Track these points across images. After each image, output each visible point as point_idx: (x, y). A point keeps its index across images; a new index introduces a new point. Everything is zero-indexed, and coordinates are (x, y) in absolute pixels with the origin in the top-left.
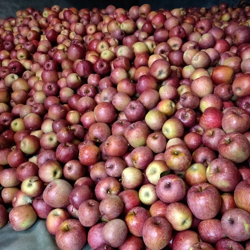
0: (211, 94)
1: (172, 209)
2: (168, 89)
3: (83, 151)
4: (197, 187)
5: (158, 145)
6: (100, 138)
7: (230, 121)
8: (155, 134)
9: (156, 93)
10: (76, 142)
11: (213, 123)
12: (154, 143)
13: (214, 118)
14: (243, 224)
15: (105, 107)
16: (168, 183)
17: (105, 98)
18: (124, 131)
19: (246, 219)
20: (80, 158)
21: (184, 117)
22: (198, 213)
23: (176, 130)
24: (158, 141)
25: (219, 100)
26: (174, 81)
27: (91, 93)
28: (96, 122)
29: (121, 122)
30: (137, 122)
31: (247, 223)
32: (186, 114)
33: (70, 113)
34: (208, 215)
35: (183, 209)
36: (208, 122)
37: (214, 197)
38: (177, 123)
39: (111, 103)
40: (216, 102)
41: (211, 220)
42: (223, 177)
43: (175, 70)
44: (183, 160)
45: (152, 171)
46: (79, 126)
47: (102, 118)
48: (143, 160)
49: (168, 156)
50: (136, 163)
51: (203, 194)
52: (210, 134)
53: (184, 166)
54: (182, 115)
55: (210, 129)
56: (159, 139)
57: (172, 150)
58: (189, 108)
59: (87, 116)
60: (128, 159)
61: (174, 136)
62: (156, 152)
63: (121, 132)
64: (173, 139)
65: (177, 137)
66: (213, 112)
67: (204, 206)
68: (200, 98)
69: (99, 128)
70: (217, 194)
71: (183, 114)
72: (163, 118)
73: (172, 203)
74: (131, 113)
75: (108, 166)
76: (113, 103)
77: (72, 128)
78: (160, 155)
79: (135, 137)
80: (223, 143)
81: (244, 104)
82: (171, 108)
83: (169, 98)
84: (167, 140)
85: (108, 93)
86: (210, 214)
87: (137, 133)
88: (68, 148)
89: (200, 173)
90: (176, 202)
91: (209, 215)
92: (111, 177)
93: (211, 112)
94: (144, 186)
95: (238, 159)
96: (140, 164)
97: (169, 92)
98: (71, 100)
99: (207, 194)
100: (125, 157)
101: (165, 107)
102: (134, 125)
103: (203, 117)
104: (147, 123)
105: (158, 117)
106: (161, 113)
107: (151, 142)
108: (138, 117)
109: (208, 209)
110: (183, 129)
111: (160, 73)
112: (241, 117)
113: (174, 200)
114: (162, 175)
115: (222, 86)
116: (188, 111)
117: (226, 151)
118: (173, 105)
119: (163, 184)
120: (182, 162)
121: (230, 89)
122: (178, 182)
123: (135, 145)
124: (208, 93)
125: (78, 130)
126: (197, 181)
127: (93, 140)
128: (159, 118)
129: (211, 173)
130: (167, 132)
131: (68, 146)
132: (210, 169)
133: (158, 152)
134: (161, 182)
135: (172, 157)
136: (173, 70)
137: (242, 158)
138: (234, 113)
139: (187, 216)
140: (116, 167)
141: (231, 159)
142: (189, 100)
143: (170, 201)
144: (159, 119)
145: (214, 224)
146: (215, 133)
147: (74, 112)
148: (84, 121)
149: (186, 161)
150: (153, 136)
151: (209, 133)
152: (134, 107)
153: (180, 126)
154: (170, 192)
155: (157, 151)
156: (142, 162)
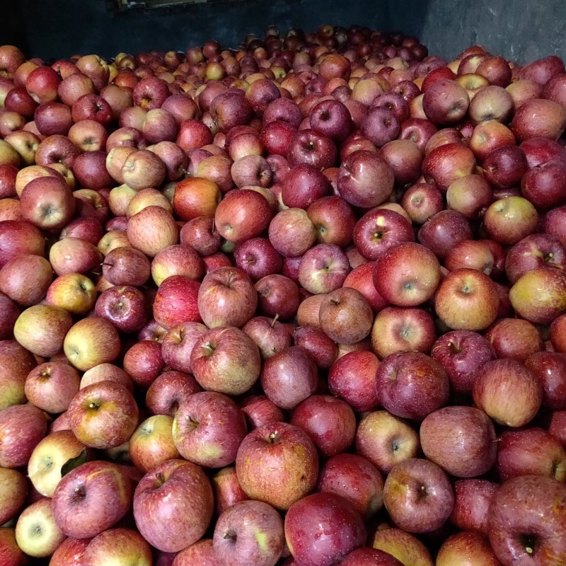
0: (172, 247)
1: (93, 552)
2: (70, 248)
4: (152, 477)
5: (55, 392)
7: (211, 302)
8: (46, 367)
9: (38, 263)
11: (182, 312)
12: (44, 390)
13: (181, 299)
14: (254, 538)
16: (77, 489)
19: (260, 523)
21: (115, 309)
22: (161, 542)
23: (96, 345)
24: (54, 382)
25: (190, 256)
26: (88, 227)
31: (262, 532)
32: (119, 302)
34: (185, 538)
35: (122, 545)
36: (168, 310)
37: (189, 491)
38: (98, 327)
40: (185, 261)
41: (195, 546)
42: (206, 437)
43: (89, 200)
44: (112, 418)
45: (44, 466)
48: (17, 443)
49: (75, 419)
51: (163, 492)
52: (178, 339)
53: (117, 431)
54: (110, 306)
55: (176, 327)
56: (56, 377)
57: (82, 400)
58: (126, 285)
61: (95, 361)
64: (93, 369)
65: (104, 362)
66: (177, 287)
67: (169, 520)
68: (150, 259)
70: (196, 481)
71: (112, 303)
72: (60, 323)
73: (98, 534)
80: (200, 355)
81: (244, 257)
82: (79, 293)
83: (75, 269)
84: (80, 373)
86: (188, 534)
89: (160, 438)
90: (106, 530)
91: (187, 537)
93: (171, 287)
94: (27, 510)
95: (234, 386)
96: (11, 454)
97: (73, 254)
99: (174, 489)
101: (65, 294)
103: (158, 302)
104: (22, 344)
105: (44, 322)
106: (54, 310)
107: (36, 391)
109: (181, 524)
110: (117, 339)
111: (46, 211)
112: (233, 289)
113: (100, 527)
114: (65, 470)
115: (194, 224)
116: (124, 293)
117: (207, 374)
118: (88, 285)
119: (66, 495)
120: (111, 423)
121: (211, 230)
122: (103, 479)
124: (166, 244)
126: (157, 460)
128: (50, 324)
129: (180, 433)
130: (77, 353)
132: (177, 424)
134: (60, 490)
135: (84, 418)
136: (84, 200)
137: (244, 381)
138: (219, 283)
139: (134, 557)
141: (221, 388)
142: (122, 266)
143: (91, 532)
144: (48, 326)
145: (201, 555)
146: (186, 336)
149: (120, 420)
150: (38, 372)
151: (175, 337)
153: (105, 334)
154: (85, 510)
155: (55, 408)
156: (14, 448)
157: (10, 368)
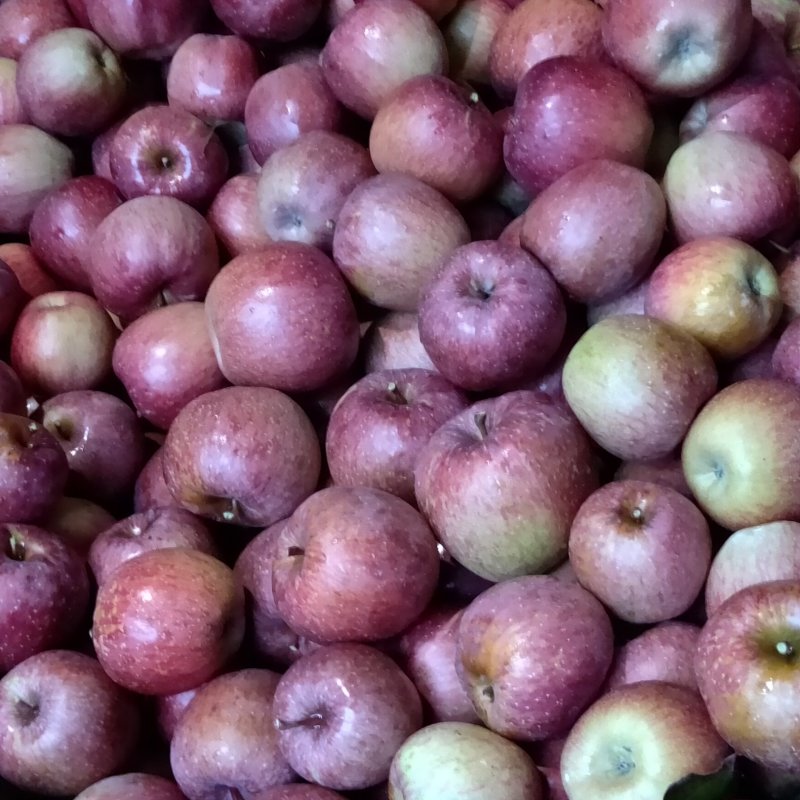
2: (730, 165)
3: (124, 593)
5: (652, 570)
6: (248, 498)
8: (634, 492)
9: (643, 191)
10: (80, 517)
12: (624, 558)
15: (286, 280)
17: (287, 214)
18: (413, 460)
20: (101, 645)
24: (653, 542)
27: (187, 175)
28: (222, 382)
29: (392, 387)
30: (504, 400)
33: (42, 311)
39: (325, 247)
43: (779, 25)
45: (608, 766)
46: (104, 402)
47: (264, 360)
48: (545, 682)
50: (490, 692)
56: (661, 525)
57: (750, 622)
59: (156, 337)
60: (435, 658)
61: (768, 508)
62: (639, 619)
63: (391, 460)
64: (759, 530)
69: (236, 429)
72: (691, 379)
74: (467, 329)
75: (294, 713)
76: (339, 253)
77: (54, 416)
78: (664, 643)
79: (489, 508)
82: (746, 302)
83: (733, 226)
84: (718, 533)
85: (305, 182)
87: (506, 477)
88: (22, 570)
92: (314, 784)
96: (524, 703)
97: (736, 184)
98: (47, 220)
100: (413, 645)
101: (703, 296)
102: (482, 422)
104: (576, 410)
105: (652, 369)
106: (673, 340)
107: (603, 552)
108: (512, 362)
111: (678, 43)
118: (766, 283)
123: (487, 561)
125: (95, 429)
127: (195, 509)
128: (666, 377)
130: (720, 474)
131: (19, 555)
133: (653, 619)
135: (755, 674)
136: (766, 24)
140: (350, 723)
144: (660, 381)
147: (69, 305)
148: (135, 369)
150: (615, 503)
152: (488, 286)
155: (641, 609)
156: (536, 693)
157: (545, 473)
